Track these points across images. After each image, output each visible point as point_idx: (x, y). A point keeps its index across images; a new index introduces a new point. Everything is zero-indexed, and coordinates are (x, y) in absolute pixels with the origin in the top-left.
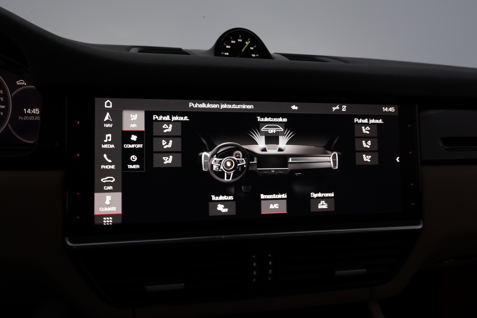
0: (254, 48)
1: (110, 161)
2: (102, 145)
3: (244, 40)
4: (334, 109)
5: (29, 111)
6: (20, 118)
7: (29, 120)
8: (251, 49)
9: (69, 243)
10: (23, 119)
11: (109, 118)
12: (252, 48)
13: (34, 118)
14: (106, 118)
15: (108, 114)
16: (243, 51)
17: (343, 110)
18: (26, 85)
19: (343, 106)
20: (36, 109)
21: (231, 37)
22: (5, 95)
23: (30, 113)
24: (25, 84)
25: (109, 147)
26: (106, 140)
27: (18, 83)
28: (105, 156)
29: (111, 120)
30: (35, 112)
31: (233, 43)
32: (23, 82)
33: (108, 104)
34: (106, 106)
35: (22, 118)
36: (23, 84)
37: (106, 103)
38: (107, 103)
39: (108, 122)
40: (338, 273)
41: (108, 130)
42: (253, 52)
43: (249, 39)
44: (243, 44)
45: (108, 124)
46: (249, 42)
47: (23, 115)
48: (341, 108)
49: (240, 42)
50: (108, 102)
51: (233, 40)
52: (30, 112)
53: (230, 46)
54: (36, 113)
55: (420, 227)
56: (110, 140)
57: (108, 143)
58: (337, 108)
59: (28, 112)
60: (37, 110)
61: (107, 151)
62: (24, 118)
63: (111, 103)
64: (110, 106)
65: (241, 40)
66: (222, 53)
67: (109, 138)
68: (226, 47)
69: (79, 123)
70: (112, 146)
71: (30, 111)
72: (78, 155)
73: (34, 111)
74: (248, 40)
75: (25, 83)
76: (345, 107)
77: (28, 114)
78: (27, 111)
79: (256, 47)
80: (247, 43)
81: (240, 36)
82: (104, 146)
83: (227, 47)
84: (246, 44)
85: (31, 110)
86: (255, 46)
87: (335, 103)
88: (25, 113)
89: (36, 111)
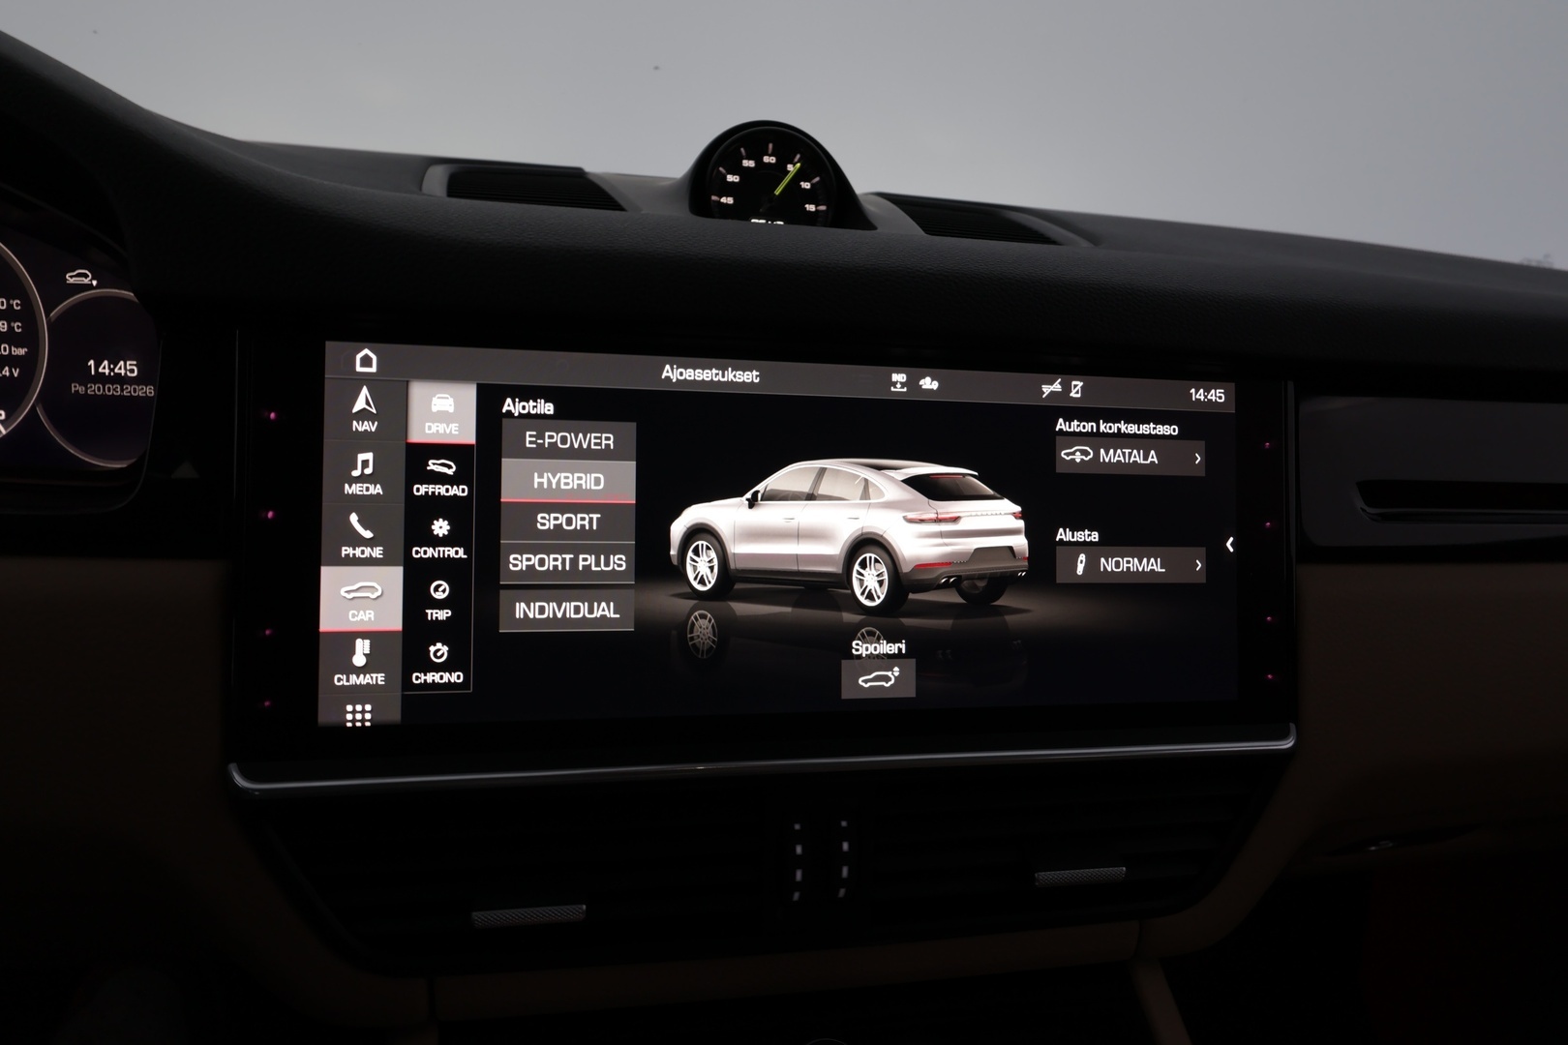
0: (812, 185)
1: (368, 534)
2: (347, 486)
3: (784, 159)
4: (1047, 389)
5: (104, 368)
6: (76, 388)
7: (104, 396)
8: (805, 189)
9: (239, 780)
10: (86, 391)
11: (368, 403)
12: (806, 185)
13: (122, 390)
14: (360, 404)
15: (365, 391)
16: (778, 192)
17: (1073, 394)
18: (97, 287)
19: (1074, 383)
20: (128, 363)
21: (742, 150)
22: (28, 315)
23: (107, 373)
24: (95, 283)
25: (365, 493)
26: (356, 469)
27: (70, 277)
28: (354, 518)
29: (374, 411)
30: (123, 372)
31: (748, 168)
32: (86, 276)
33: (366, 360)
34: (359, 369)
35: (81, 389)
36: (86, 281)
37: (359, 357)
38: (362, 359)
39: (363, 415)
40: (1046, 877)
41: (365, 442)
42: (811, 196)
43: (798, 156)
44: (780, 170)
45: (366, 423)
46: (798, 165)
47: (86, 378)
48: (1067, 388)
49: (769, 163)
50: (366, 356)
51: (749, 159)
52: (107, 371)
53: (738, 177)
54: (126, 373)
55: (1287, 744)
56: (369, 471)
57: (362, 479)
58: (1057, 387)
59: (100, 370)
60: (131, 364)
61: (359, 503)
62: (86, 388)
63: (374, 358)
64: (370, 366)
65: (774, 158)
66: (714, 198)
67: (365, 463)
68: (725, 178)
69: (276, 415)
70: (376, 490)
71: (110, 368)
72: (270, 514)
73: (120, 368)
74: (796, 160)
75: (93, 279)
76: (1080, 384)
77: (101, 378)
78: (97, 367)
79: (817, 182)
80: (790, 167)
81: (771, 146)
82: (350, 487)
83: (730, 178)
84: (789, 172)
85: (112, 366)
86: (817, 179)
87: (1051, 371)
88: (93, 373)
89: (128, 368)
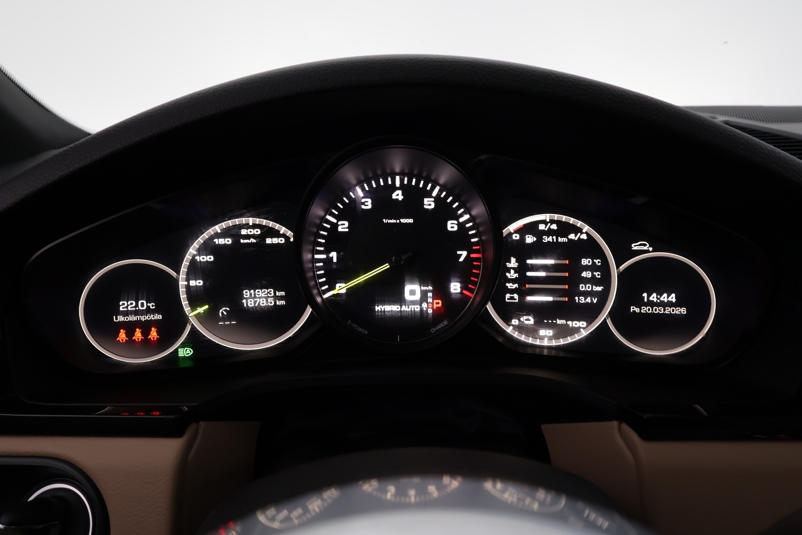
5: (653, 298)
6: (633, 309)
7: (652, 313)
10: (640, 311)
13: (664, 310)
18: (653, 251)
20: (670, 295)
22: (604, 268)
23: (655, 301)
24: (651, 249)
27: (635, 247)
30: (666, 300)
32: (645, 245)
35: (637, 310)
36: (645, 248)
47: (640, 303)
59: (651, 299)
62: (641, 309)
71: (657, 298)
73: (664, 298)
75: (649, 247)
77: (651, 304)
78: (649, 296)
85: (659, 297)
88: (645, 300)
